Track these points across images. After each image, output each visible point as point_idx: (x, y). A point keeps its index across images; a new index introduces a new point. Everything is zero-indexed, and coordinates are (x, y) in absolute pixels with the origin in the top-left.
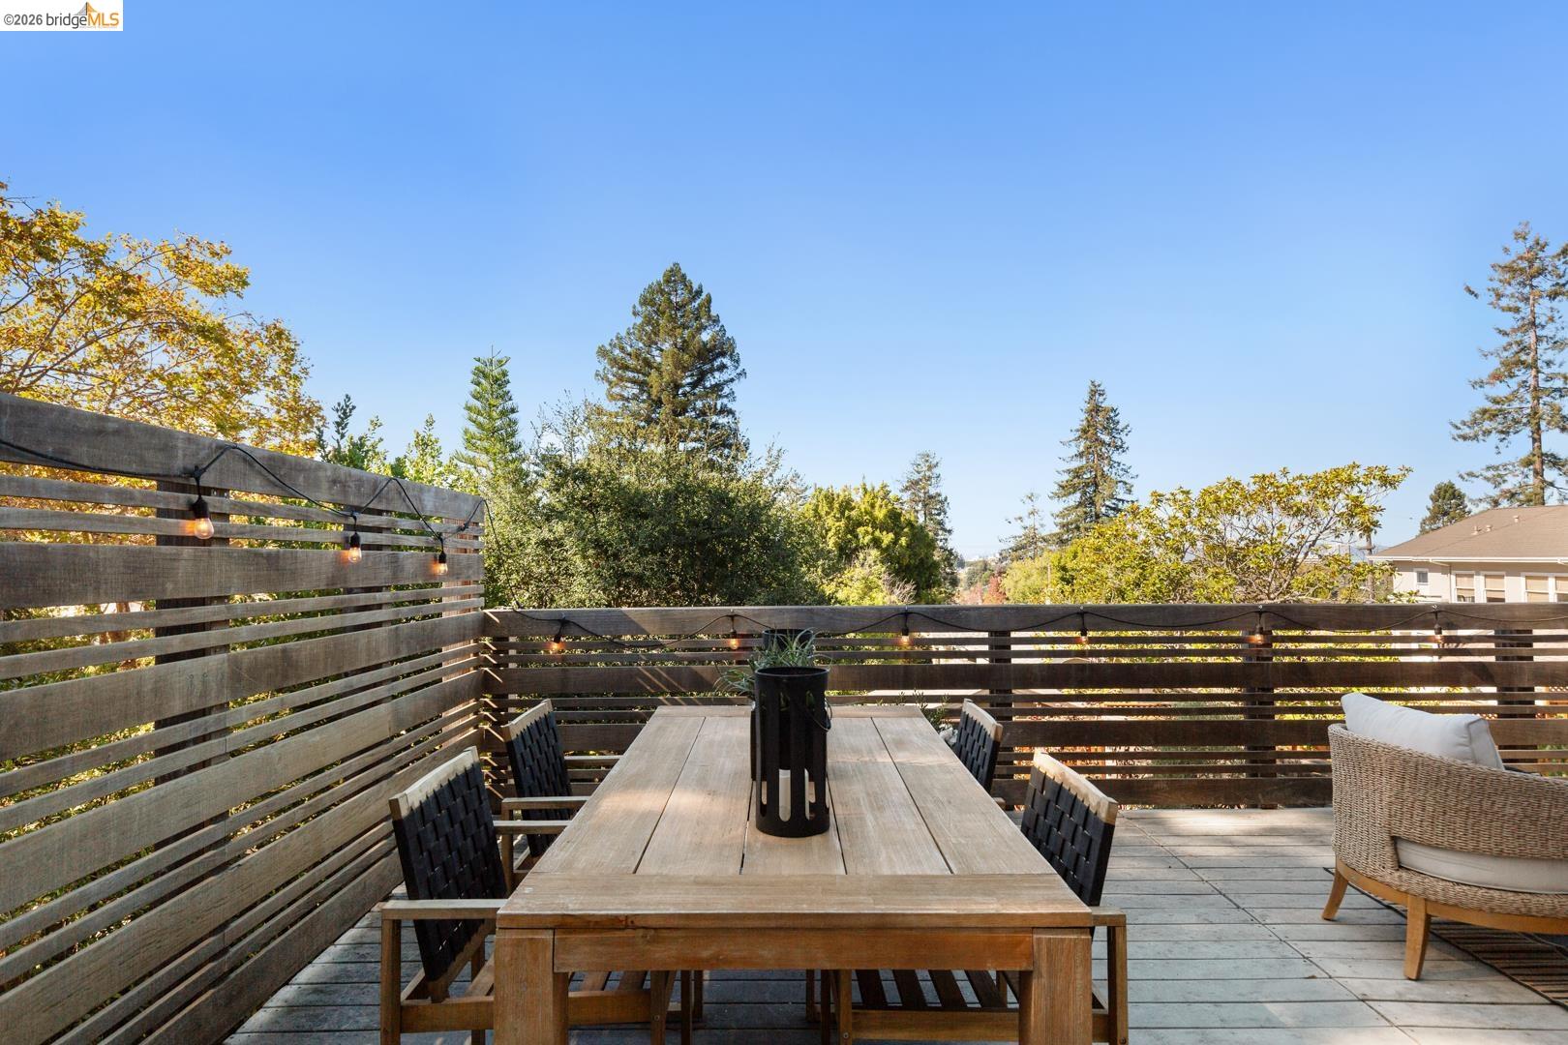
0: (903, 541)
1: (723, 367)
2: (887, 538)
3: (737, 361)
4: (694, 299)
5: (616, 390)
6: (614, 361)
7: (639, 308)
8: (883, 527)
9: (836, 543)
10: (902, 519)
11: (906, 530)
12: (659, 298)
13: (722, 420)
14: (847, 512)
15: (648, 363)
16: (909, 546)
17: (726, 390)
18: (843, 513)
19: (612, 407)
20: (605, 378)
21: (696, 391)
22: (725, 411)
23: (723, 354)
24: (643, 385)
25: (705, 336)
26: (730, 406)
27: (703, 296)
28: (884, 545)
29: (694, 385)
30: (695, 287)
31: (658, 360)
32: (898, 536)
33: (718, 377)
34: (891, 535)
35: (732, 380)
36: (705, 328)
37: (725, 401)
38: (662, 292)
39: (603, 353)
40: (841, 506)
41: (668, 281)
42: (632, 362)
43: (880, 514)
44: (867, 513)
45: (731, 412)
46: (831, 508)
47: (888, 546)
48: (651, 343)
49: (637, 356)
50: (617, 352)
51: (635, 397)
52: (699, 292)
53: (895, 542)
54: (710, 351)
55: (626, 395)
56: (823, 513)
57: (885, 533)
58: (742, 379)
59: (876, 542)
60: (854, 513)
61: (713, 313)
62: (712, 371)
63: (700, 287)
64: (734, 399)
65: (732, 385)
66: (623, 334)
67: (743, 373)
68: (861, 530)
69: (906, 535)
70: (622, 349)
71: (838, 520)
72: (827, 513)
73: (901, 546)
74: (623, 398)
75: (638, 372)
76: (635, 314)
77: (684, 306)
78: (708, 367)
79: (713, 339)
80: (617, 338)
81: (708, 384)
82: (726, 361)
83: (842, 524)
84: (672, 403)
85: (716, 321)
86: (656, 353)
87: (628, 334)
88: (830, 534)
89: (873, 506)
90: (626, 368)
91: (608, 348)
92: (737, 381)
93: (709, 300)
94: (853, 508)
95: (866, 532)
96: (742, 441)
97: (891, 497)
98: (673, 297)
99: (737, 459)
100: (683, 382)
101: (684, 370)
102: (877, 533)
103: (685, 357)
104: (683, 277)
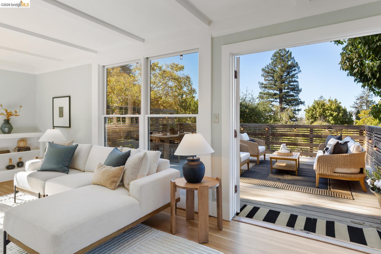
0: (341, 114)
1: (295, 70)
2: (335, 114)
3: (299, 68)
4: (287, 53)
5: (267, 78)
6: (266, 72)
8: (334, 111)
9: (319, 115)
10: (341, 109)
11: (342, 111)
12: (277, 55)
13: (295, 84)
14: (323, 107)
15: (274, 71)
16: (342, 116)
17: (296, 76)
18: (322, 107)
19: (265, 83)
20: (264, 76)
21: (287, 77)
22: (295, 81)
23: (294, 67)
24: (273, 77)
25: (290, 63)
26: (296, 80)
27: (290, 52)
28: (334, 116)
29: (286, 76)
30: (287, 50)
31: (277, 70)
32: (339, 113)
33: (294, 73)
34: (337, 113)
35: (297, 73)
36: (290, 61)
37: (295, 79)
38: (278, 53)
39: (263, 70)
40: (321, 105)
41: (280, 50)
43: (333, 107)
44: (329, 107)
45: (297, 81)
46: (319, 106)
47: (335, 116)
48: (275, 66)
49: (271, 70)
50: (267, 69)
51: (271, 80)
52: (288, 52)
53: (338, 115)
54: (291, 66)
55: (269, 79)
56: (316, 107)
57: (334, 112)
58: (300, 73)
59: (331, 115)
60: (325, 107)
61: (292, 57)
62: (291, 72)
63: (289, 50)
64: (298, 78)
66: (268, 65)
67: (300, 71)
68: (327, 112)
69: (342, 113)
70: (268, 68)
71: (320, 109)
72: (317, 107)
73: (340, 116)
74: (268, 80)
75: (272, 73)
76: (271, 59)
77: (284, 56)
78: (291, 70)
79: (292, 63)
80: (267, 66)
81: (291, 75)
82: (296, 68)
83: (321, 110)
84: (280, 81)
86: (277, 68)
88: (317, 113)
89: (331, 105)
90: (269, 73)
91: (264, 68)
92: (298, 73)
93: (291, 53)
94: (325, 106)
95: (328, 112)
96: (300, 89)
97: (338, 102)
98: (281, 54)
99: (299, 93)
100: (283, 75)
101: (284, 72)
102: (332, 112)
103: (284, 69)
104: (284, 48)
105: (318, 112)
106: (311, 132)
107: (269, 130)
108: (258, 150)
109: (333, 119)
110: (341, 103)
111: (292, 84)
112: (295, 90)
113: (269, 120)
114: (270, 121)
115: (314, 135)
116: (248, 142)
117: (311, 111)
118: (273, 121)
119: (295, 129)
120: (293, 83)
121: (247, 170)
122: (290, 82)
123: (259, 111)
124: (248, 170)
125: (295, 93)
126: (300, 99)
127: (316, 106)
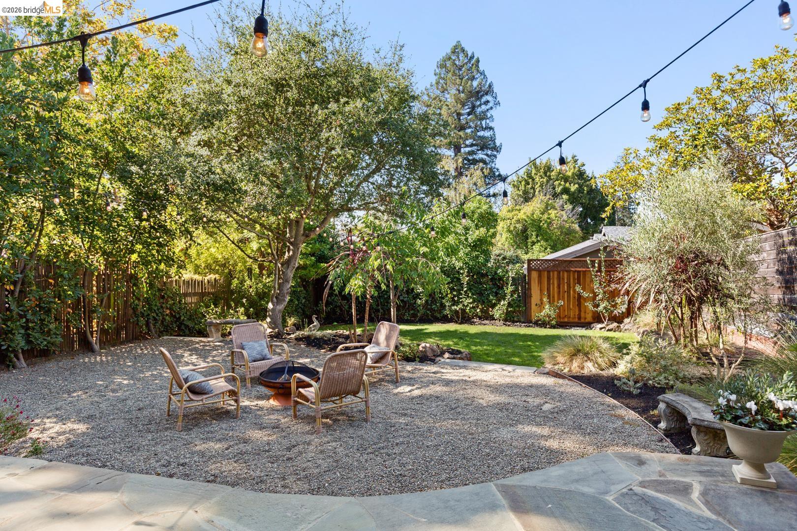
0: (585, 189)
1: (487, 102)
2: (573, 188)
3: (496, 97)
4: (469, 61)
7: (438, 71)
8: (572, 181)
10: (585, 176)
12: (448, 63)
13: (487, 134)
17: (489, 115)
18: (545, 174)
21: (471, 117)
22: (488, 128)
23: (486, 93)
26: (490, 124)
27: (475, 58)
28: (571, 192)
29: (469, 114)
30: (470, 55)
31: (449, 99)
32: (581, 186)
33: (484, 108)
34: (577, 186)
35: (491, 108)
36: (476, 78)
37: (488, 121)
38: (450, 59)
40: (544, 170)
41: (454, 52)
43: (569, 174)
44: (560, 173)
45: (491, 128)
46: (538, 171)
47: (574, 193)
48: (444, 91)
52: (472, 57)
53: (580, 190)
54: (478, 92)
56: (533, 175)
57: (572, 184)
58: (498, 107)
59: (566, 191)
60: (553, 174)
61: (481, 68)
62: (480, 105)
63: (473, 54)
64: (493, 120)
65: (490, 112)
66: (429, 87)
67: (498, 104)
68: (556, 183)
71: (542, 178)
72: (536, 175)
73: (583, 192)
76: (435, 74)
77: (462, 66)
78: (478, 102)
79: (481, 85)
81: (478, 113)
82: (489, 98)
83: (545, 180)
85: (482, 73)
86: (447, 95)
87: (431, 86)
92: (494, 109)
93: (478, 61)
94: (553, 171)
95: (560, 184)
96: (498, 144)
97: (579, 163)
98: (457, 62)
99: (495, 156)
100: (463, 112)
101: (463, 105)
102: (567, 185)
103: (462, 95)
104: (463, 50)
105: (539, 184)
109: (569, 200)
110: (584, 165)
111: (481, 133)
112: (487, 148)
117: (523, 183)
120: (483, 132)
122: (477, 130)
125: (487, 155)
126: (498, 169)
127: (534, 171)
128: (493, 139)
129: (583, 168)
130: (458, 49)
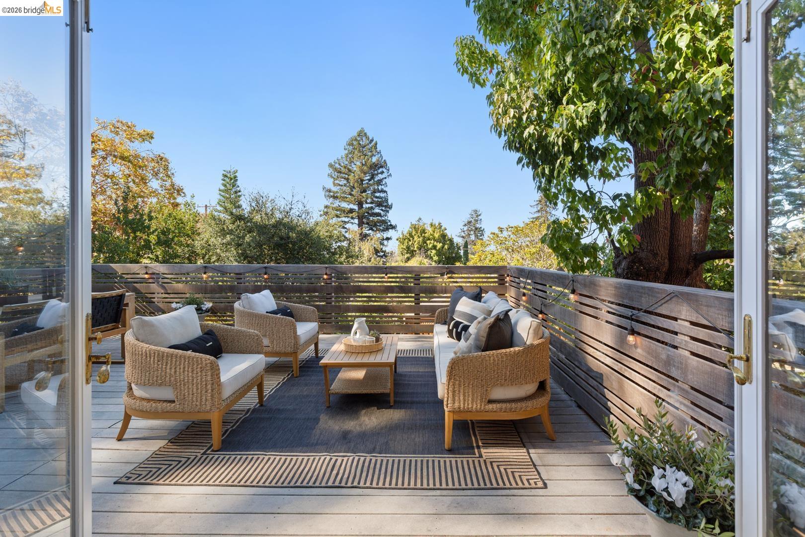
0: (446, 247)
1: (382, 173)
2: (439, 245)
3: (388, 170)
4: (370, 143)
5: (337, 182)
6: (335, 170)
7: (346, 147)
8: (438, 241)
9: (417, 247)
10: (447, 238)
11: (448, 242)
12: (355, 143)
13: (382, 195)
14: (423, 235)
15: (350, 171)
16: (448, 249)
17: (384, 183)
18: (421, 235)
19: (335, 189)
20: (332, 177)
21: (371, 182)
22: (383, 191)
23: (382, 167)
24: (347, 179)
25: (374, 159)
26: (385, 189)
27: (374, 141)
28: (437, 248)
29: (370, 180)
30: (370, 139)
31: (355, 169)
32: (444, 244)
33: (380, 176)
34: (441, 244)
35: (385, 178)
36: (375, 156)
37: (383, 187)
38: (356, 140)
39: (331, 166)
40: (421, 232)
41: (359, 135)
42: (343, 170)
43: (437, 235)
44: (431, 235)
45: (385, 192)
46: (417, 232)
47: (439, 249)
48: (351, 162)
49: (345, 167)
50: (337, 165)
51: (345, 185)
52: (372, 140)
53: (443, 247)
54: (376, 166)
55: (341, 184)
56: (413, 235)
57: (438, 243)
58: (390, 178)
59: (434, 247)
60: (426, 235)
61: (378, 150)
62: (377, 174)
63: (373, 138)
64: (387, 186)
65: (385, 180)
66: (340, 158)
67: (390, 175)
68: (428, 242)
69: (448, 244)
70: (339, 164)
71: (419, 237)
72: (415, 235)
73: (445, 249)
74: (339, 185)
75: (346, 174)
76: (345, 149)
77: (365, 146)
78: (376, 172)
79: (378, 160)
80: (337, 160)
81: (376, 180)
82: (384, 170)
83: (421, 239)
84: (359, 188)
85: (379, 153)
86: (353, 166)
87: (342, 158)
88: (415, 243)
89: (434, 232)
90: (340, 172)
91: (333, 164)
92: (387, 179)
93: (376, 144)
94: (426, 233)
95: (430, 243)
96: (390, 204)
97: (443, 228)
98: (361, 142)
99: (388, 211)
100: (365, 179)
101: (365, 173)
102: (435, 243)
103: (365, 168)
104: (365, 134)
105: (417, 242)
106: (417, 282)
107: (331, 279)
108: (296, 337)
109: (436, 254)
110: (446, 229)
111: (377, 194)
112: (382, 206)
113: (338, 256)
114: (340, 257)
115: (422, 287)
116: (267, 317)
117: (406, 240)
118: (344, 257)
119: (386, 275)
120: (379, 194)
121: (254, 410)
122: (374, 192)
123: (319, 237)
124: (262, 405)
125: (382, 210)
126: (389, 221)
127: (414, 233)
128: (387, 201)
129: (445, 232)
130: (362, 134)
